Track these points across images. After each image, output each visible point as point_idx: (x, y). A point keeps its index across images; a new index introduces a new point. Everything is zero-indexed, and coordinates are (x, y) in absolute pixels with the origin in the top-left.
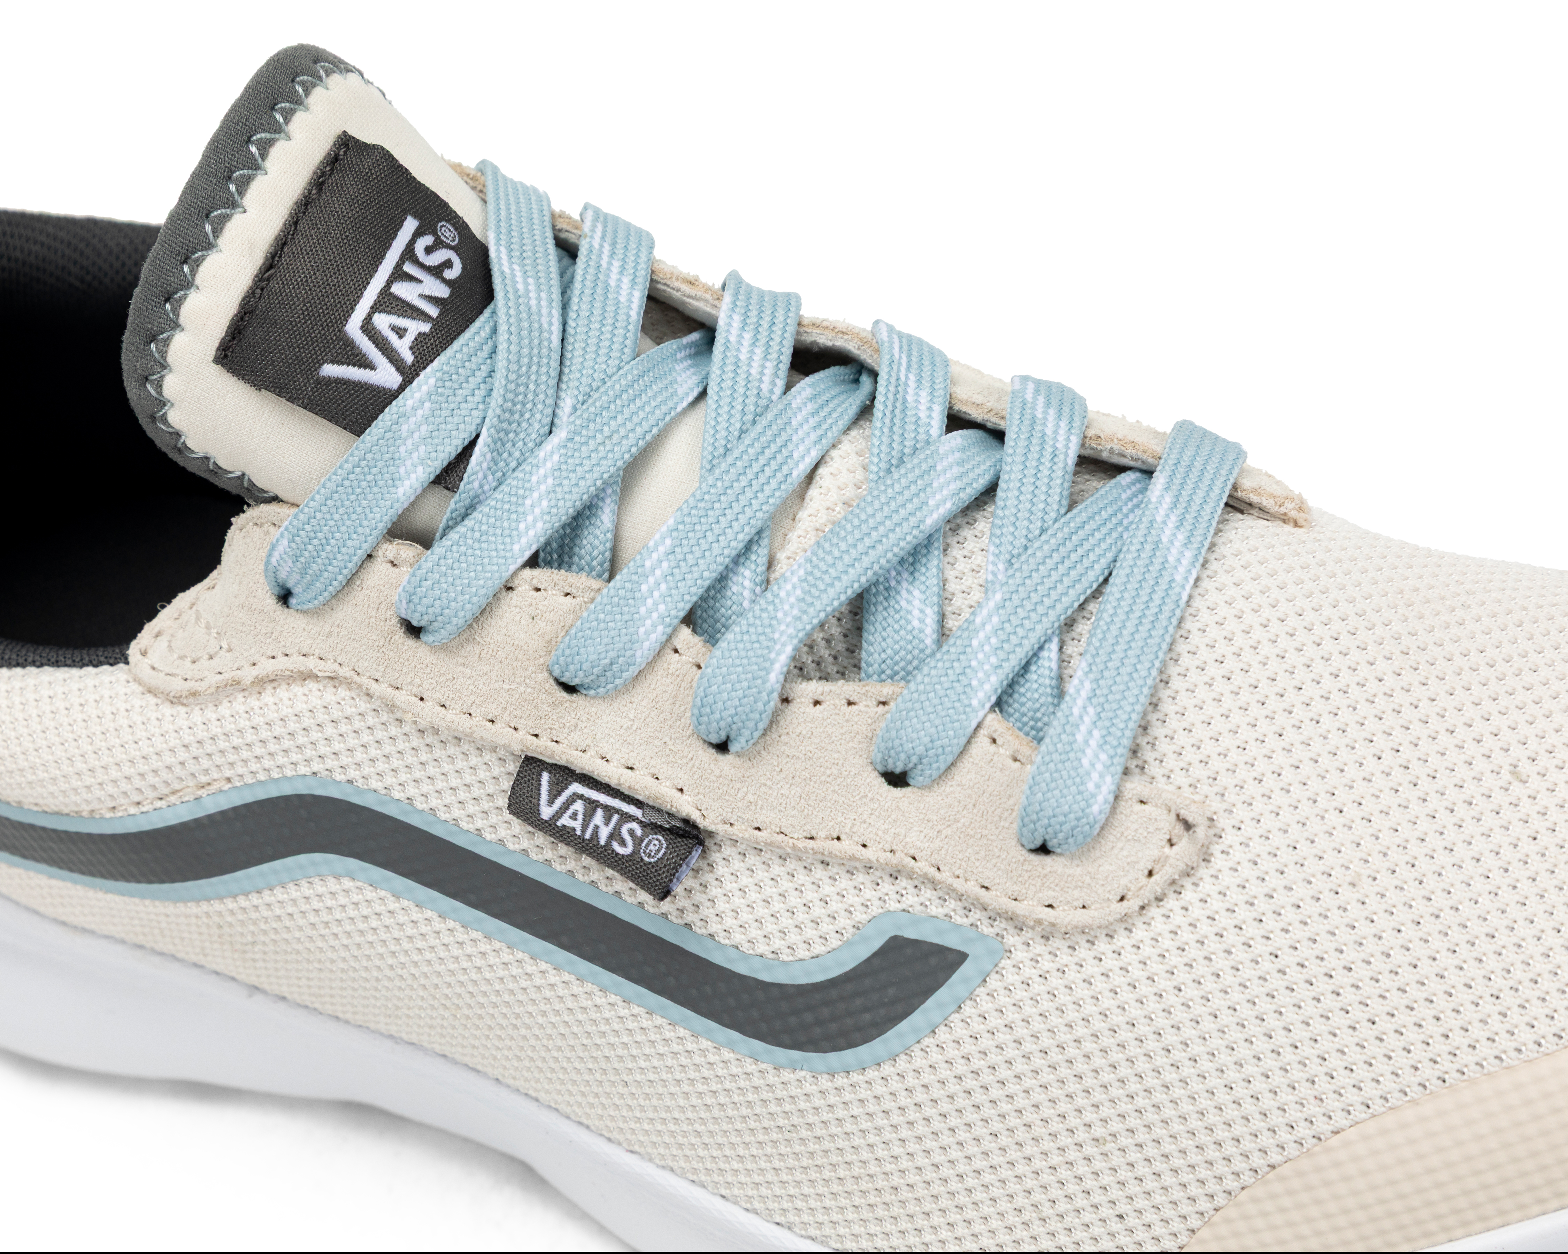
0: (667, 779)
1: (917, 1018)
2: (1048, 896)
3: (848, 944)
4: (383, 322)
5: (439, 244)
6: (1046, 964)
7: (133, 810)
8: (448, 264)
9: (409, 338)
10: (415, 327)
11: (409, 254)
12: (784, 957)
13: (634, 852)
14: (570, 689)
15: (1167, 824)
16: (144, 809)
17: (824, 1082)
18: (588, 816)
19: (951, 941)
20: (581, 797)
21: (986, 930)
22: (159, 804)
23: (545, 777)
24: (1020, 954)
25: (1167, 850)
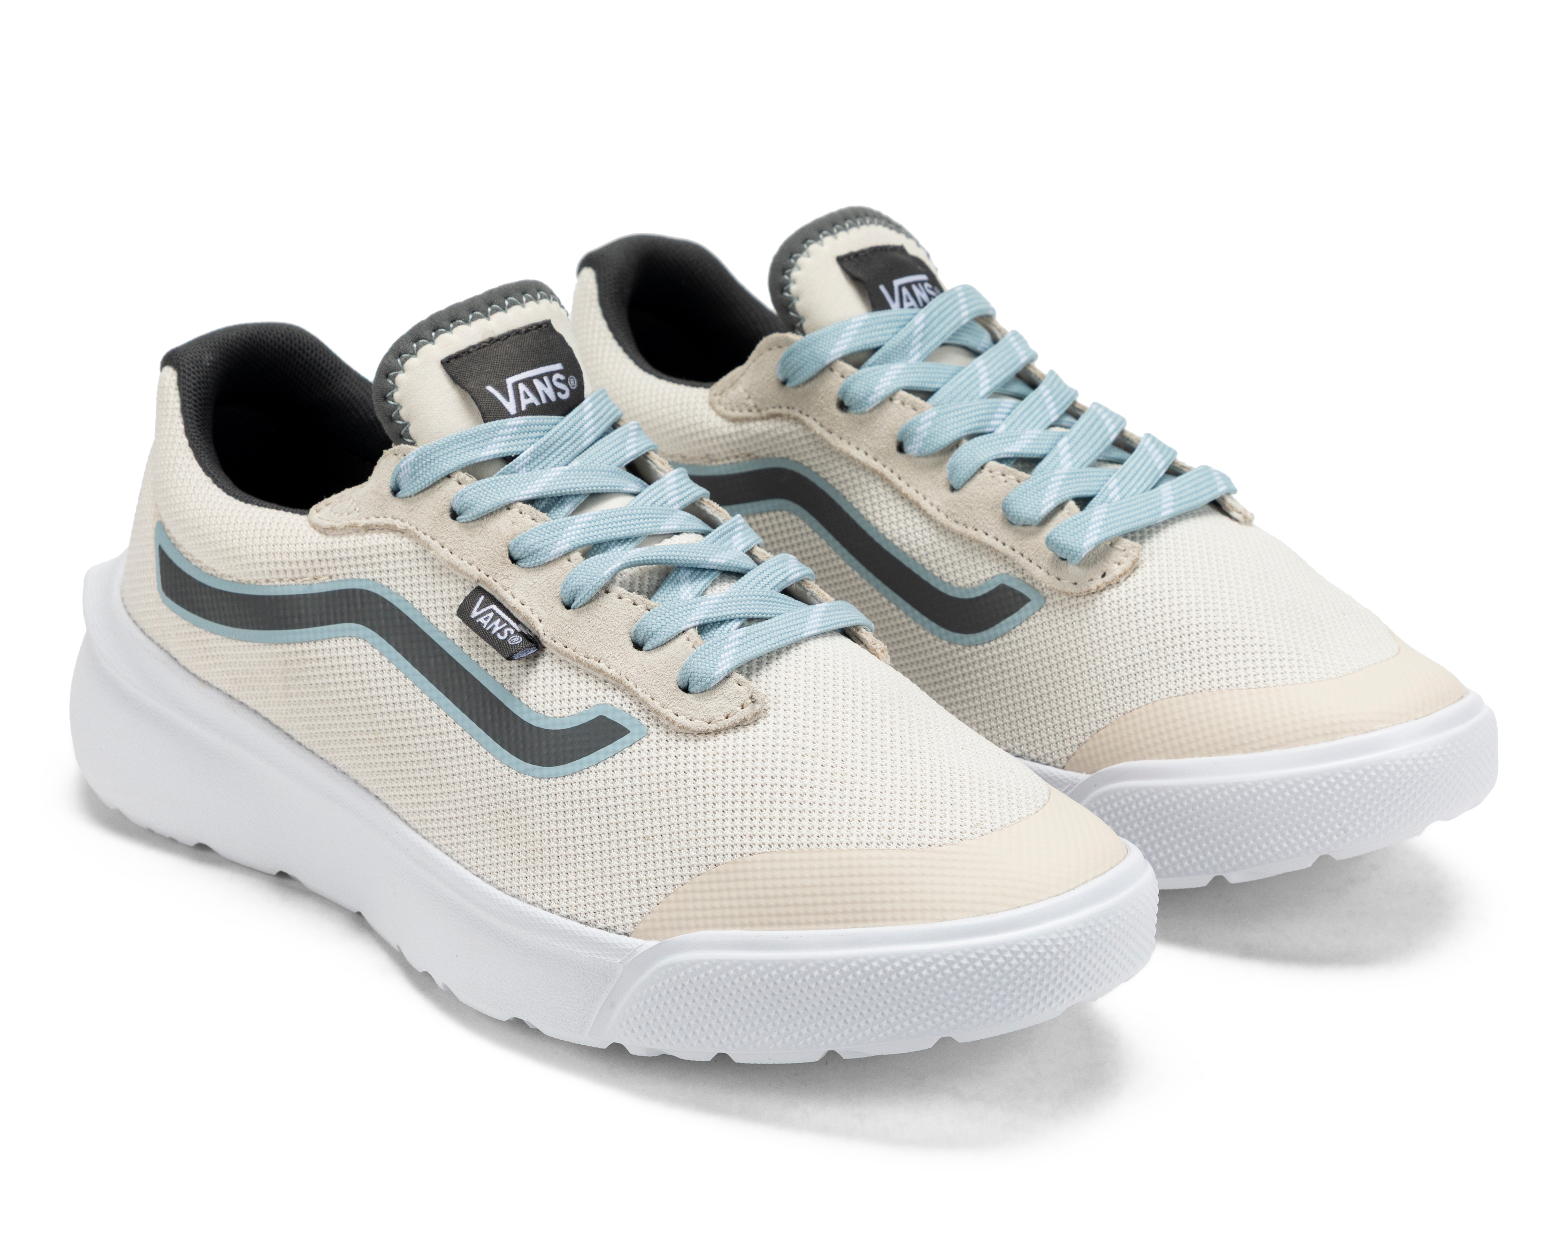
0: (537, 613)
1: (593, 757)
2: (678, 709)
3: (580, 714)
4: (522, 388)
5: (565, 382)
6: (662, 744)
7: (277, 583)
8: (563, 392)
9: (528, 401)
10: (533, 399)
11: (550, 375)
12: (548, 714)
13: (506, 639)
14: (514, 561)
15: (745, 697)
16: (283, 583)
17: (536, 783)
18: (493, 620)
19: (625, 724)
20: (494, 612)
21: (644, 722)
22: (291, 582)
23: (482, 598)
24: (653, 737)
25: (739, 708)
